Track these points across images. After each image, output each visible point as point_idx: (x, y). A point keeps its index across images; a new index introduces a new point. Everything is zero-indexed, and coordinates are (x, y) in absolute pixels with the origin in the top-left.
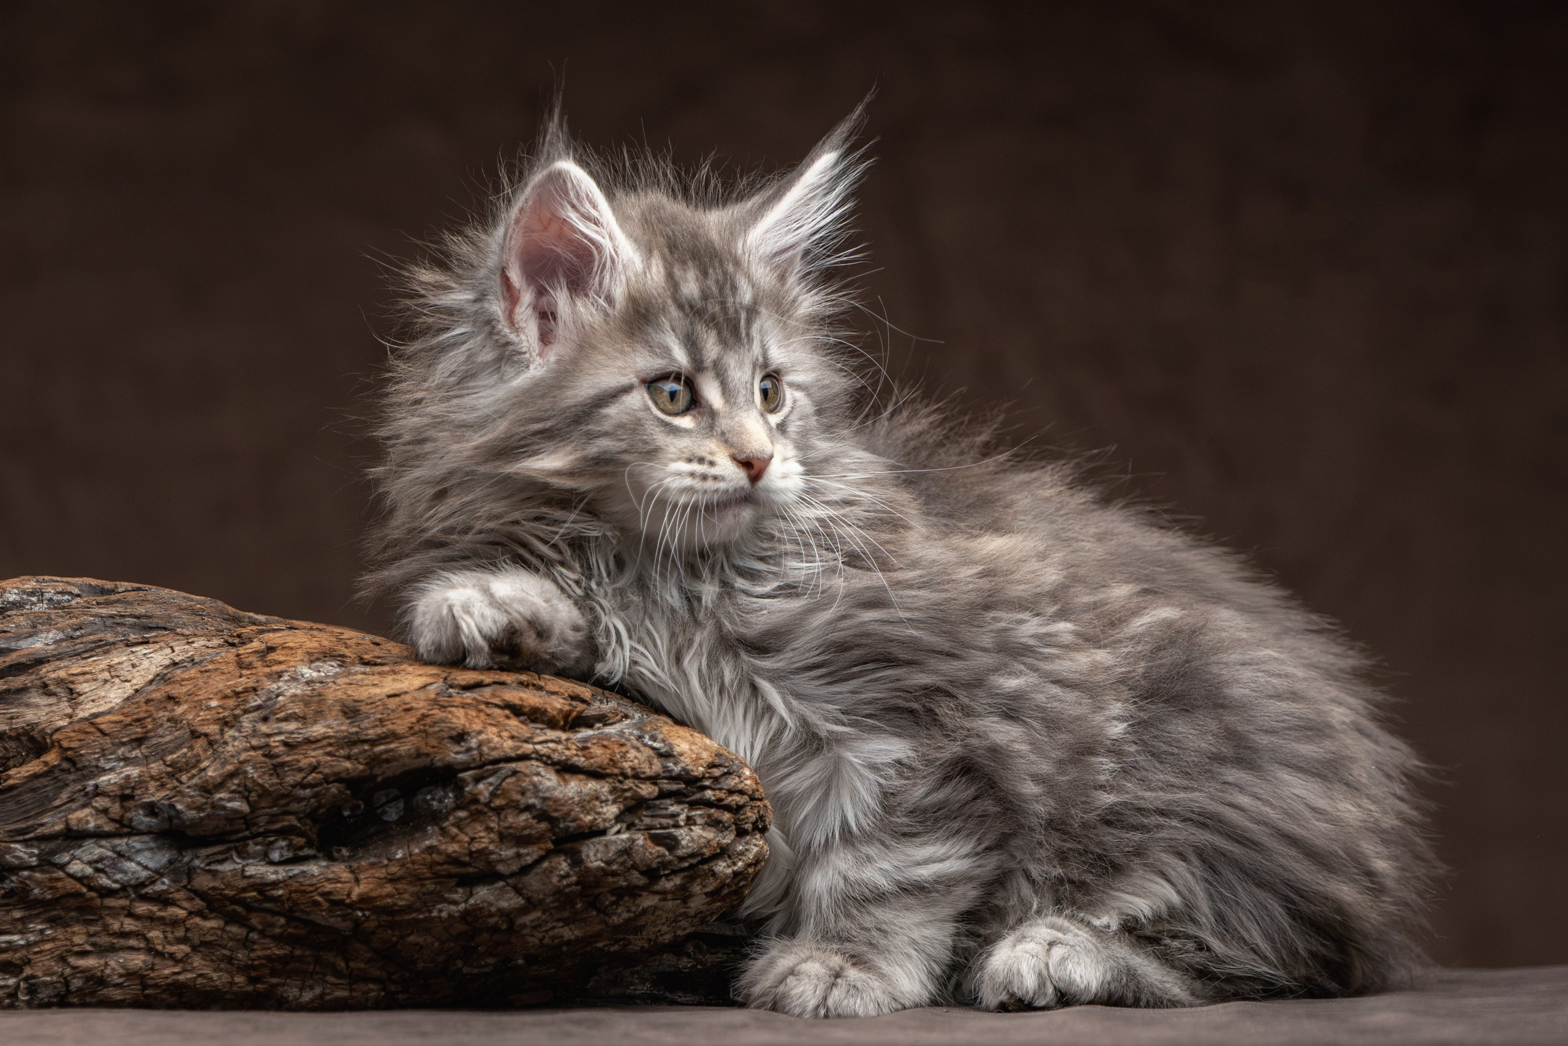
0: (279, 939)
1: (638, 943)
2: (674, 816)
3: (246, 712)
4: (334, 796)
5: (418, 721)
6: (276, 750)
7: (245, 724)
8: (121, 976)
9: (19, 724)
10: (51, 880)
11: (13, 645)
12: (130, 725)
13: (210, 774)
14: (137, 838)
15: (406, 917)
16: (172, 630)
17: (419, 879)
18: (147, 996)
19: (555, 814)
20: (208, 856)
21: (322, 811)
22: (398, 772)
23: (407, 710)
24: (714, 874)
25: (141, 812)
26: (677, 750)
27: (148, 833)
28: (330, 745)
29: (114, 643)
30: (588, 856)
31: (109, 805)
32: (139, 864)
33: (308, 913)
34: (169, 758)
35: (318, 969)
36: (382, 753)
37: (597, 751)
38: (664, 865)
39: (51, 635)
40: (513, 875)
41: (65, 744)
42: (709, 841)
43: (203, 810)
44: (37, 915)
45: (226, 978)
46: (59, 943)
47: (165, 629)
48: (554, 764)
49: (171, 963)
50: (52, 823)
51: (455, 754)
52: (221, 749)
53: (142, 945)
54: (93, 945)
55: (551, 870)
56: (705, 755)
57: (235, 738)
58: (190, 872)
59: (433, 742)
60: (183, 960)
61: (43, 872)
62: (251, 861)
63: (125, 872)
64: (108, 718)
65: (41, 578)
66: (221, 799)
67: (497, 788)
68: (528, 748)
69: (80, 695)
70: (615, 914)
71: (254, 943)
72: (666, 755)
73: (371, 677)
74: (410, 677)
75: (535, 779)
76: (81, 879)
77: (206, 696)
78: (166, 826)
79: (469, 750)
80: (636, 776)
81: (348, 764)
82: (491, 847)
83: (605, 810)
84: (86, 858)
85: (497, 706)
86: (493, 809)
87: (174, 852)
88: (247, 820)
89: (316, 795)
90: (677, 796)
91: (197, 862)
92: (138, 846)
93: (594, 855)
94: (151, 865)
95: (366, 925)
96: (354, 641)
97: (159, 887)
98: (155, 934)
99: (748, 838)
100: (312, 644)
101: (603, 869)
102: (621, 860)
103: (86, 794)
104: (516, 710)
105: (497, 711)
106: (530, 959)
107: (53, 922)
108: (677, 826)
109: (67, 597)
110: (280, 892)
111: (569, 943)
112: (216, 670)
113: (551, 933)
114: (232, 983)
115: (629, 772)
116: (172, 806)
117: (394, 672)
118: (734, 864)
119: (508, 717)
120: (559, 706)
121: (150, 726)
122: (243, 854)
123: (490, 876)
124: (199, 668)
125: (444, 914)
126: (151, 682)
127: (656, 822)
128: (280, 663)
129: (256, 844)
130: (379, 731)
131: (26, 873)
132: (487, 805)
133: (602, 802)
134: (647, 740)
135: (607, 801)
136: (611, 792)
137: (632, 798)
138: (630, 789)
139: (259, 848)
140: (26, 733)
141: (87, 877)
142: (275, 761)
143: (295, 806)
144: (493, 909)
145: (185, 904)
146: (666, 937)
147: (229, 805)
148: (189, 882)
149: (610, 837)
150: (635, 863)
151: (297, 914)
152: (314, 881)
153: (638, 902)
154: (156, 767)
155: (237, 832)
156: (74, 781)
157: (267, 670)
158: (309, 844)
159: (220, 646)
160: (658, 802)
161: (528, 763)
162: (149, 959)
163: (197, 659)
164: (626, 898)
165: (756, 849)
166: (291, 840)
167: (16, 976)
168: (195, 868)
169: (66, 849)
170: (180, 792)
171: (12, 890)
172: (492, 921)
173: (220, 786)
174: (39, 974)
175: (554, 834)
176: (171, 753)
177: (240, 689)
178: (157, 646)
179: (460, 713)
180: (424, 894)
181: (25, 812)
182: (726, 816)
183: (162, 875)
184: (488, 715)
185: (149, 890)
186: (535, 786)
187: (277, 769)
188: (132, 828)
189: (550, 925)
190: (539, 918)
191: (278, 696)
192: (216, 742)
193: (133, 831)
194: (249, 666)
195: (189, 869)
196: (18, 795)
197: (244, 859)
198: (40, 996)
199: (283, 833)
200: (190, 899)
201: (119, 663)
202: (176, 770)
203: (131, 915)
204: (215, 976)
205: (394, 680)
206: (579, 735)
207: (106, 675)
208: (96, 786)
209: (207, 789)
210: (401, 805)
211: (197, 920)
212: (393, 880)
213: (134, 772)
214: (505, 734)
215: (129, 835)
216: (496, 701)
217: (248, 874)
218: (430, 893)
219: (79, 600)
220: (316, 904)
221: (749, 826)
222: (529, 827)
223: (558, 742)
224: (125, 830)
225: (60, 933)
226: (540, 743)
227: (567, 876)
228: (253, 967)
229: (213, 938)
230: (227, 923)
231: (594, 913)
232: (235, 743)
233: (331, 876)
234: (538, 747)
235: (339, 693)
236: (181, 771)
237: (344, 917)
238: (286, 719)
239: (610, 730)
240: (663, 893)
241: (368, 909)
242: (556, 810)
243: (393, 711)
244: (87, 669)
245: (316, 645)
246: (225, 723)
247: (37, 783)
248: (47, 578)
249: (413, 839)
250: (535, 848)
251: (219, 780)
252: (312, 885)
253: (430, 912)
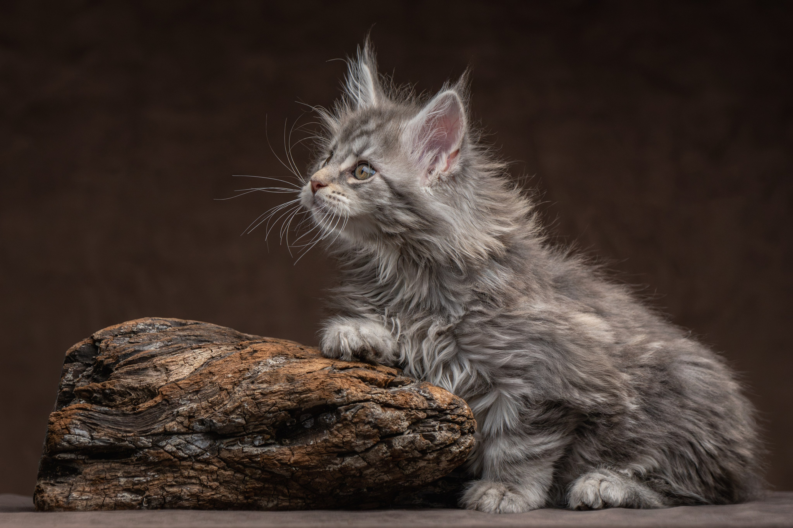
0: (258, 480)
1: (417, 482)
2: (433, 426)
3: (244, 379)
4: (283, 417)
5: (320, 384)
6: (258, 396)
7: (244, 385)
8: (188, 496)
9: (144, 384)
10: (157, 453)
11: (141, 349)
12: (193, 385)
13: (228, 407)
14: (196, 435)
15: (314, 470)
16: (212, 342)
17: (320, 454)
18: (200, 505)
19: (381, 426)
20: (227, 443)
21: (277, 423)
22: (311, 406)
23: (315, 379)
24: (451, 452)
25: (198, 423)
26: (435, 397)
27: (201, 432)
28: (281, 394)
29: (186, 348)
30: (395, 444)
31: (183, 420)
32: (196, 446)
33: (271, 469)
34: (210, 400)
35: (275, 493)
36: (304, 398)
37: (399, 397)
38: (429, 448)
39: (158, 344)
40: (362, 452)
41: (164, 393)
42: (449, 438)
43: (225, 423)
44: (151, 469)
45: (235, 497)
46: (161, 481)
47: (209, 341)
48: (380, 403)
49: (210, 490)
50: (158, 428)
51: (336, 399)
52: (233, 396)
53: (198, 482)
54: (176, 482)
55: (379, 450)
56: (447, 399)
57: (239, 391)
58: (219, 450)
59: (327, 393)
60: (216, 489)
61: (154, 449)
62: (246, 445)
63: (190, 450)
64: (183, 381)
65: (153, 318)
66: (233, 418)
67: (355, 414)
68: (369, 396)
69: (171, 371)
70: (407, 469)
71: (247, 481)
72: (430, 399)
73: (300, 364)
74: (317, 364)
75: (372, 410)
76: (170, 453)
77: (227, 372)
78: (209, 429)
79: (343, 397)
80: (417, 409)
81: (289, 403)
82: (353, 440)
83: (403, 424)
84: (173, 444)
85: (355, 377)
86: (353, 423)
87: (212, 441)
88: (244, 427)
89: (275, 417)
90: (435, 418)
91: (222, 446)
92: (196, 438)
93: (398, 443)
94: (202, 447)
95: (297, 474)
96: (292, 348)
97: (205, 456)
98: (203, 477)
99: (466, 436)
100: (273, 349)
101: (402, 450)
102: (410, 446)
103: (173, 415)
104: (363, 379)
105: (355, 380)
106: (369, 489)
107: (159, 472)
108: (435, 431)
109: (165, 327)
110: (259, 459)
111: (386, 482)
112: (231, 360)
113: (378, 478)
114: (237, 499)
115: (414, 407)
116: (211, 421)
117: (310, 362)
118: (460, 447)
119: (360, 383)
120: (383, 378)
121: (202, 385)
122: (243, 442)
123: (352, 453)
124: (224, 359)
125: (331, 469)
126: (202, 365)
127: (425, 429)
128: (260, 357)
129: (248, 438)
130: (303, 388)
131: (147, 450)
132: (351, 421)
133: (401, 420)
134: (421, 392)
135: (404, 419)
136: (405, 416)
137: (415, 418)
138: (414, 414)
139: (249, 439)
140: (147, 388)
141: (174, 452)
142: (256, 401)
143: (265, 421)
144: (353, 467)
145: (217, 464)
146: (430, 479)
147: (237, 420)
148: (219, 454)
149: (405, 436)
150: (416, 447)
151: (266, 469)
152: (274, 454)
153: (417, 464)
154: (204, 404)
155: (240, 432)
156: (168, 409)
157: (254, 361)
158: (272, 438)
159: (233, 349)
160: (426, 420)
161: (369, 403)
162: (201, 488)
163: (222, 355)
164: (412, 463)
165: (469, 441)
166: (264, 436)
167: (142, 496)
168: (221, 448)
169: (165, 439)
170: (215, 414)
171: (140, 457)
172: (353, 472)
173: (232, 412)
174: (152, 495)
175: (380, 434)
176: (211, 397)
177: (241, 369)
178: (205, 349)
179: (339, 380)
180: (323, 460)
181: (146, 423)
182: (457, 427)
183: (207, 451)
184: (352, 381)
185: (201, 458)
186: (372, 413)
187: (258, 405)
188: (194, 431)
189: (378, 474)
190: (373, 471)
191: (258, 372)
192: (231, 392)
193: (194, 432)
194: (245, 359)
195: (219, 449)
196: (143, 415)
197: (243, 444)
198: (153, 504)
199: (260, 433)
200: (219, 462)
201: (188, 357)
202: (213, 405)
203: (193, 469)
204: (230, 496)
205: (310, 365)
206: (392, 390)
207: (182, 362)
208: (178, 412)
209: (227, 413)
210: (313, 421)
211: (222, 471)
212: (309, 454)
213: (195, 405)
214: (359, 390)
215: (192, 433)
216: (355, 375)
217: (245, 451)
218: (326, 460)
219: (170, 328)
220: (275, 464)
221: (466, 431)
222: (370, 431)
223: (382, 393)
224: (190, 431)
225: (161, 477)
226: (374, 394)
227: (386, 452)
228: (247, 492)
229: (229, 479)
230: (235, 473)
231: (398, 469)
232: (239, 393)
233: (281, 452)
234: (373, 396)
235: (285, 371)
236: (215, 405)
237: (287, 470)
238: (262, 383)
239: (406, 388)
240: (429, 460)
241: (298, 467)
242: (382, 424)
243: (309, 379)
244: (174, 360)
245: (275, 349)
246: (235, 384)
247: (151, 410)
248: (156, 318)
249: (318, 436)
250: (372, 441)
251: (232, 409)
252: (273, 456)
253: (325, 468)
